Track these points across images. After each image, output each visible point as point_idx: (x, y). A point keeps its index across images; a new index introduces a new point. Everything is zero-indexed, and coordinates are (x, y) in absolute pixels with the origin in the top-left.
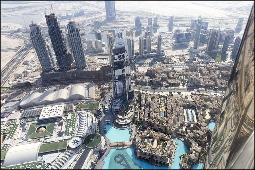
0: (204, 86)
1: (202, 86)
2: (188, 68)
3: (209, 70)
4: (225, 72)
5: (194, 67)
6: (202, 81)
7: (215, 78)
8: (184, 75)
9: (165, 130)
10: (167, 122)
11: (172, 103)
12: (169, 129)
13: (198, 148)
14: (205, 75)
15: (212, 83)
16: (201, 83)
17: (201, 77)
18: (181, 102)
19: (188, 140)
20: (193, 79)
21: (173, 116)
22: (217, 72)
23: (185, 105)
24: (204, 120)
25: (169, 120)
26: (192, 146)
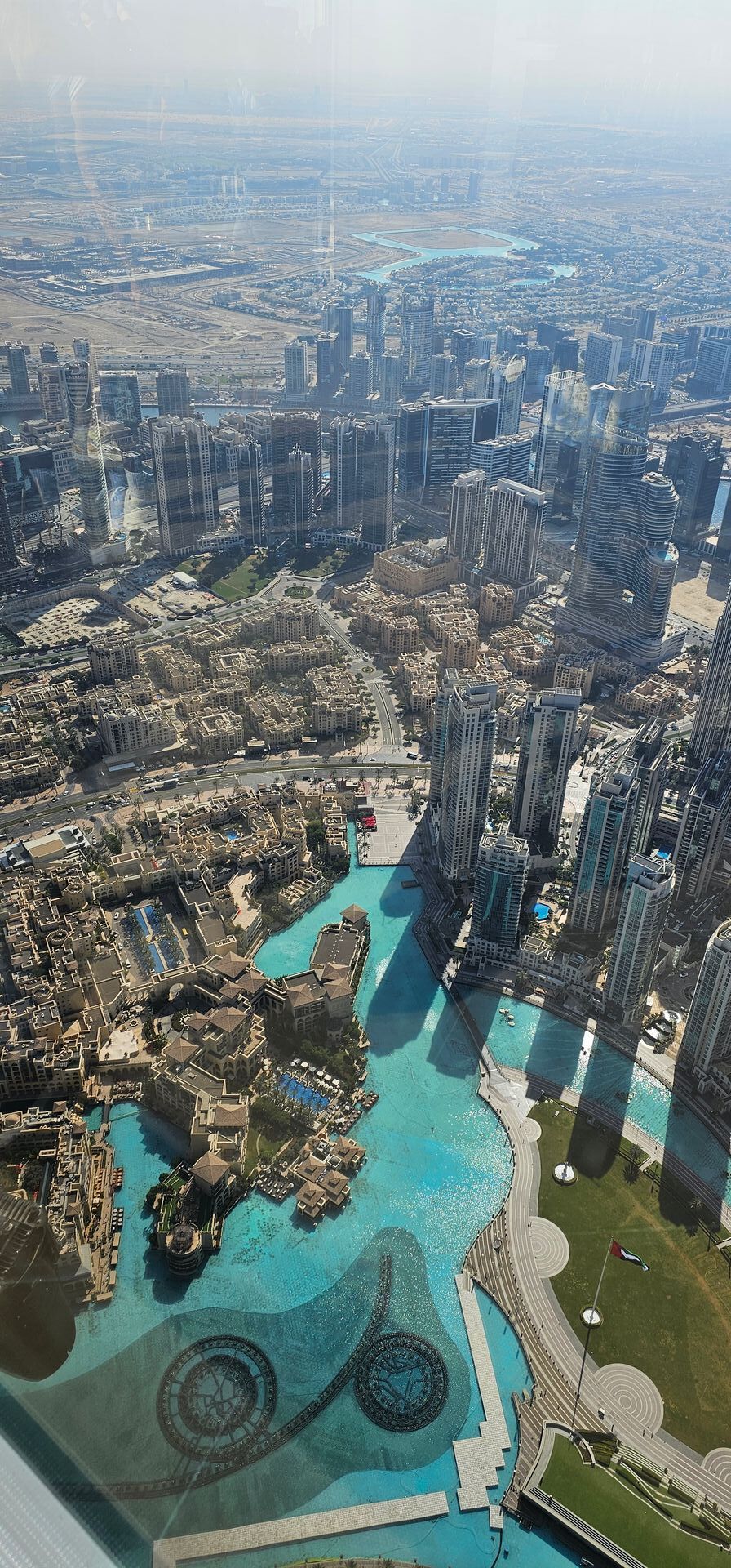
0: (196, 751)
1: (180, 756)
2: (84, 667)
3: (201, 655)
4: (277, 650)
5: (117, 653)
6: (180, 726)
7: (239, 694)
8: (73, 711)
9: (23, 1085)
10: (25, 1034)
11: (32, 907)
12: (49, 1070)
13: (231, 1108)
14: (184, 688)
15: (227, 723)
16: (175, 740)
17: (168, 702)
18: (83, 884)
19: (173, 1088)
20: (127, 726)
21: (52, 981)
22: (243, 659)
23: (113, 889)
24: (232, 940)
25: (34, 1013)
26: (199, 1108)
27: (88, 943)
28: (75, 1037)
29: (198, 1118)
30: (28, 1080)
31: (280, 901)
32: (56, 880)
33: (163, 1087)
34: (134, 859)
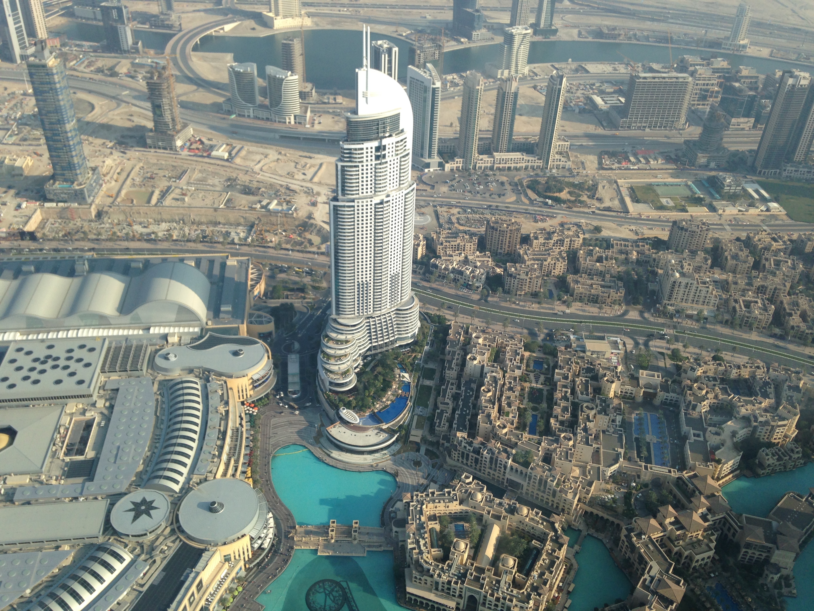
0: (726, 320)
2: (664, 235)
3: (757, 252)
5: (693, 232)
7: (778, 290)
9: (536, 492)
10: (547, 459)
11: (578, 381)
12: (555, 492)
13: (673, 586)
14: (734, 271)
18: (616, 379)
19: (634, 548)
20: (683, 284)
21: (575, 434)
22: (792, 264)
23: (633, 392)
24: (711, 467)
25: (558, 450)
26: (648, 572)
27: (607, 421)
28: (578, 478)
29: (645, 580)
30: (539, 490)
31: (758, 456)
32: (598, 370)
33: (626, 543)
34: (656, 378)
